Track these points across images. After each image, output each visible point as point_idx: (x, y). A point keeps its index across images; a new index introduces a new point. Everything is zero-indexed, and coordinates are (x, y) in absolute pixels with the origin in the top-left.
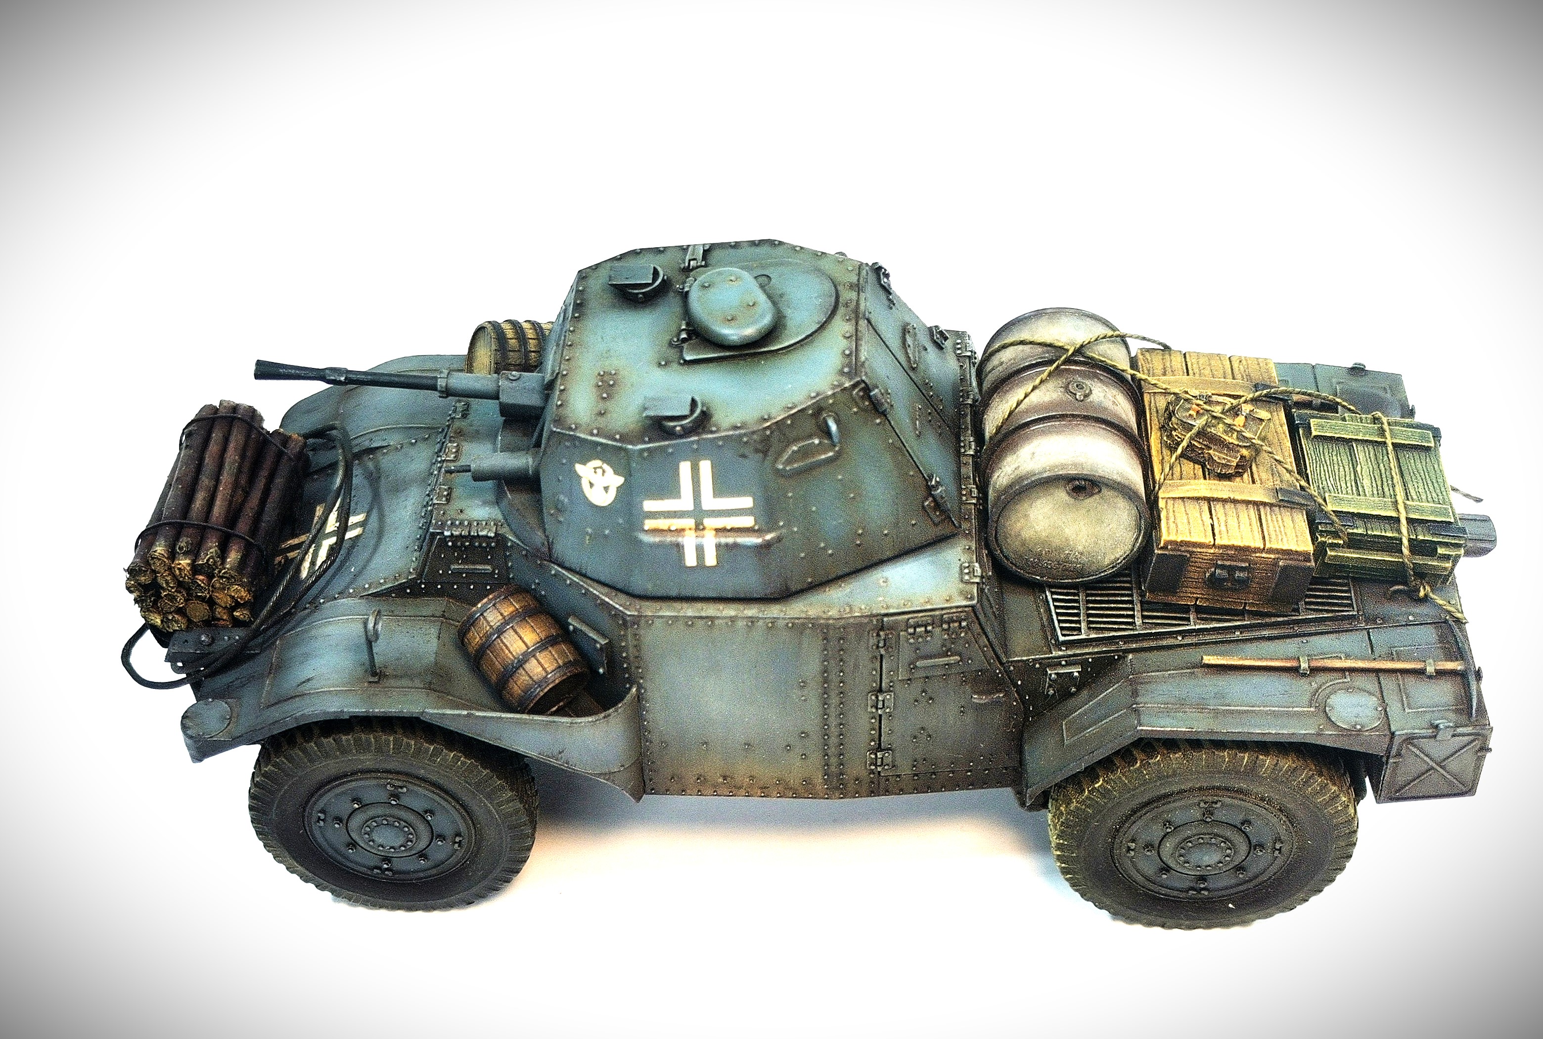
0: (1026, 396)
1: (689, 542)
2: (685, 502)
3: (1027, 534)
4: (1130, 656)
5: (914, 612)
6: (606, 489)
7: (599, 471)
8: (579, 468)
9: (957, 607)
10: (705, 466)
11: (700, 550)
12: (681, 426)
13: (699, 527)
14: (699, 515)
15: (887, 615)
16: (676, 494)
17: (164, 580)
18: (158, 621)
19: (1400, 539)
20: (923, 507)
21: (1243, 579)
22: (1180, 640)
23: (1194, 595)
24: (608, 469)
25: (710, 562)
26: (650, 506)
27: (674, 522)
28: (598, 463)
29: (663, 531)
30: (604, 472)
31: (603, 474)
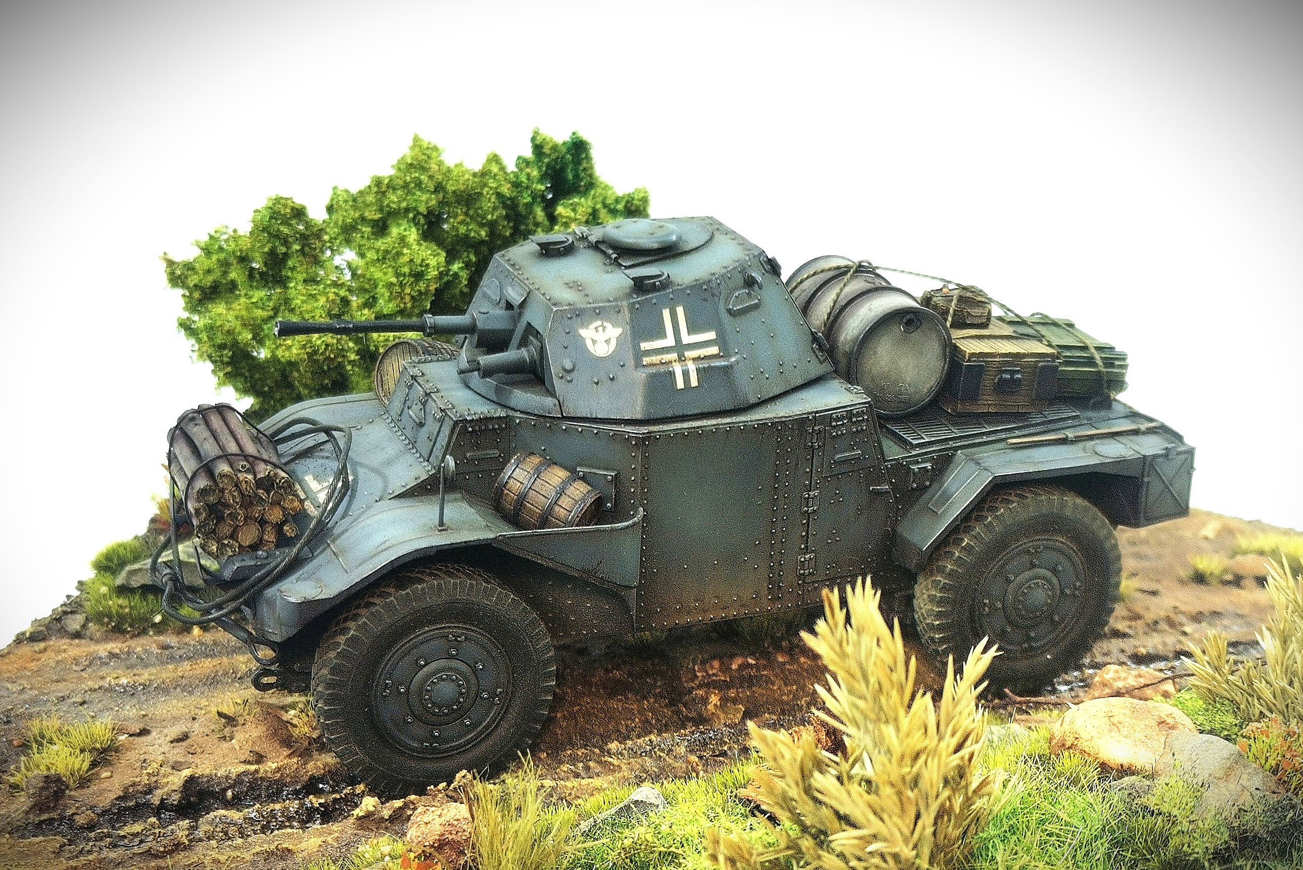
0: (841, 290)
1: (678, 369)
2: (670, 341)
3: (876, 370)
4: (959, 452)
5: (834, 409)
6: (608, 342)
7: (600, 329)
8: (583, 332)
9: (859, 404)
10: (680, 310)
11: (686, 374)
12: (659, 281)
13: (681, 359)
14: (680, 348)
15: (817, 412)
16: (662, 334)
17: (231, 496)
18: (214, 548)
19: (1093, 358)
20: (812, 348)
21: (1019, 380)
22: (985, 439)
23: (988, 403)
24: (608, 325)
25: (694, 383)
26: (645, 346)
27: (663, 356)
28: (599, 323)
29: (655, 365)
30: (604, 328)
31: (604, 330)
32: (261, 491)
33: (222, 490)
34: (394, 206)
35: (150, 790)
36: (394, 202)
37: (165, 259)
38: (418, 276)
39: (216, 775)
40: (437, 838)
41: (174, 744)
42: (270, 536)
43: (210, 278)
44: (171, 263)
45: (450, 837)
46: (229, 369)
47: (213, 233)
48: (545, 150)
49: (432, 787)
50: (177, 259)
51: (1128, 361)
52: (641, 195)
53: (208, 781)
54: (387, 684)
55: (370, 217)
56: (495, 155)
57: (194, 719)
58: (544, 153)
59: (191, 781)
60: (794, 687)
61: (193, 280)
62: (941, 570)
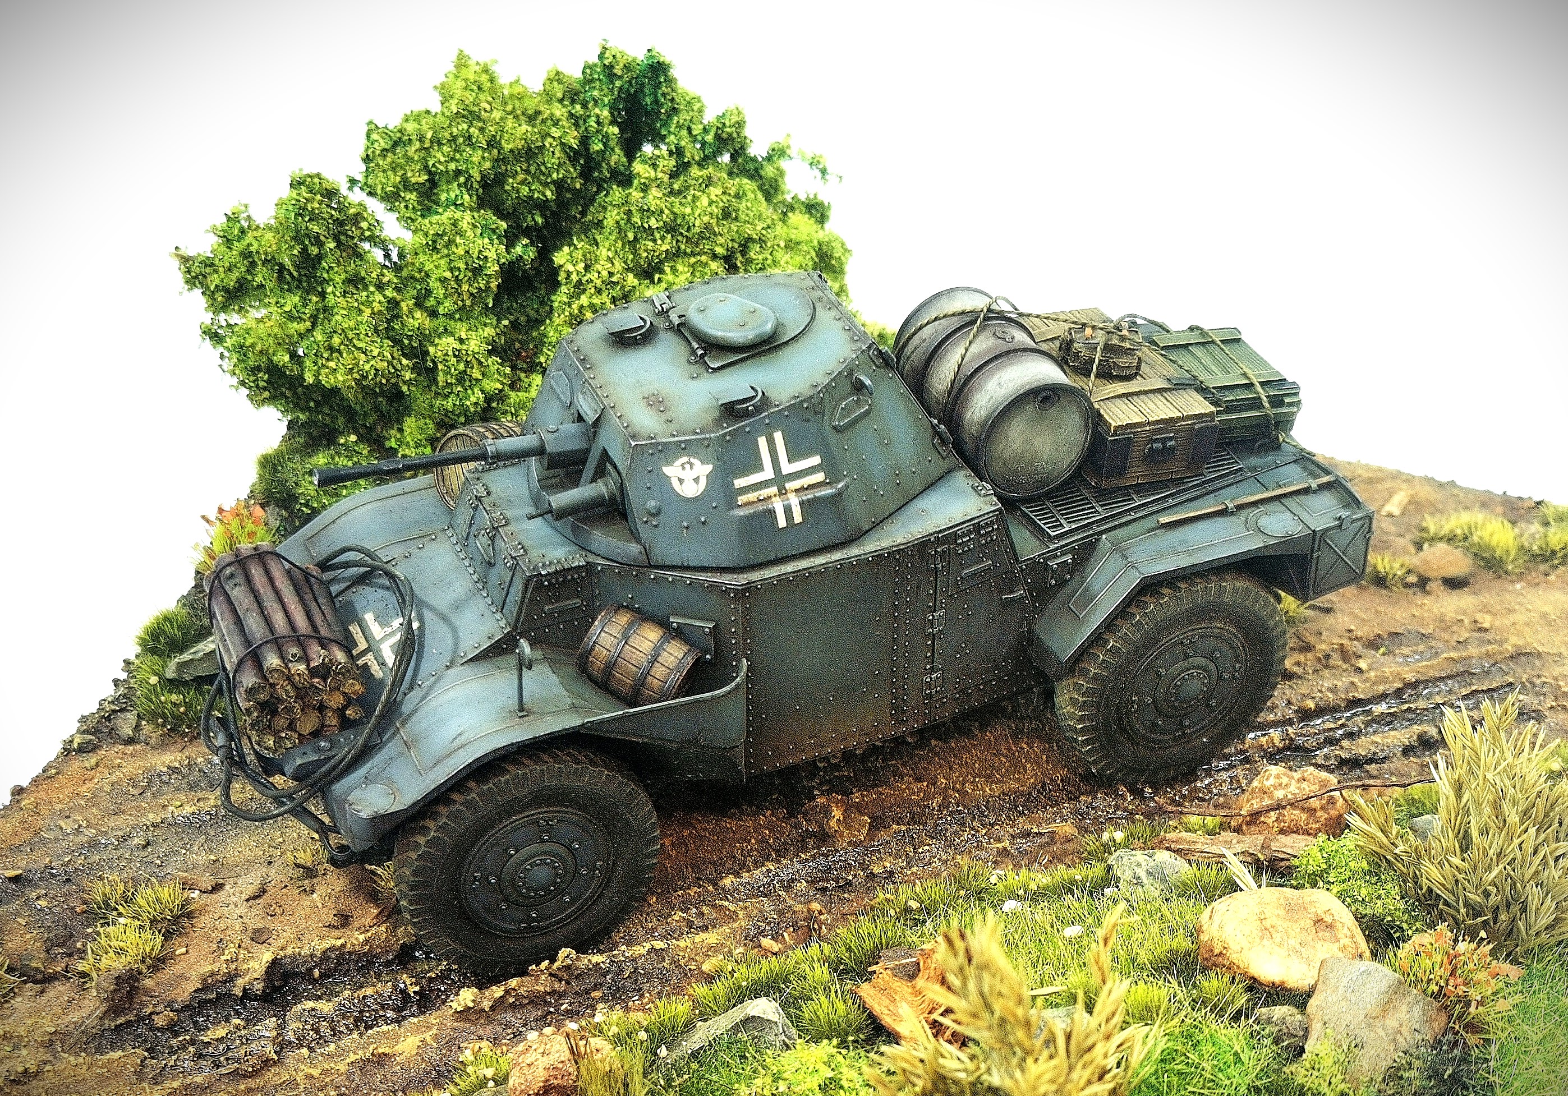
0: (967, 350)
1: (778, 505)
2: (768, 473)
3: (1007, 453)
4: (1104, 536)
5: (957, 525)
6: (696, 480)
7: (687, 466)
8: (667, 470)
9: (988, 513)
10: (778, 436)
11: (788, 511)
12: (753, 405)
13: (782, 492)
14: (780, 480)
15: (940, 532)
16: (759, 467)
17: (284, 691)
18: (271, 742)
19: (1260, 398)
20: (933, 444)
21: (1173, 449)
22: (1134, 515)
23: (1136, 475)
24: (695, 461)
25: (798, 518)
26: (739, 483)
27: (761, 492)
28: (685, 459)
29: (754, 502)
30: (691, 465)
31: (691, 468)
32: (317, 680)
33: (273, 686)
34: (441, 167)
35: (231, 977)
36: (440, 162)
37: (177, 255)
38: (477, 272)
39: (300, 954)
40: (542, 1084)
41: (251, 902)
42: (331, 720)
43: (235, 275)
44: (185, 260)
45: (556, 1082)
46: (266, 394)
47: (230, 213)
48: (615, 71)
49: (534, 966)
50: (191, 253)
51: (1302, 396)
52: (735, 119)
53: (292, 962)
54: (475, 877)
55: (413, 180)
56: (557, 73)
57: (270, 863)
58: (615, 74)
59: (273, 965)
60: (925, 784)
61: (214, 281)
62: (1084, 673)
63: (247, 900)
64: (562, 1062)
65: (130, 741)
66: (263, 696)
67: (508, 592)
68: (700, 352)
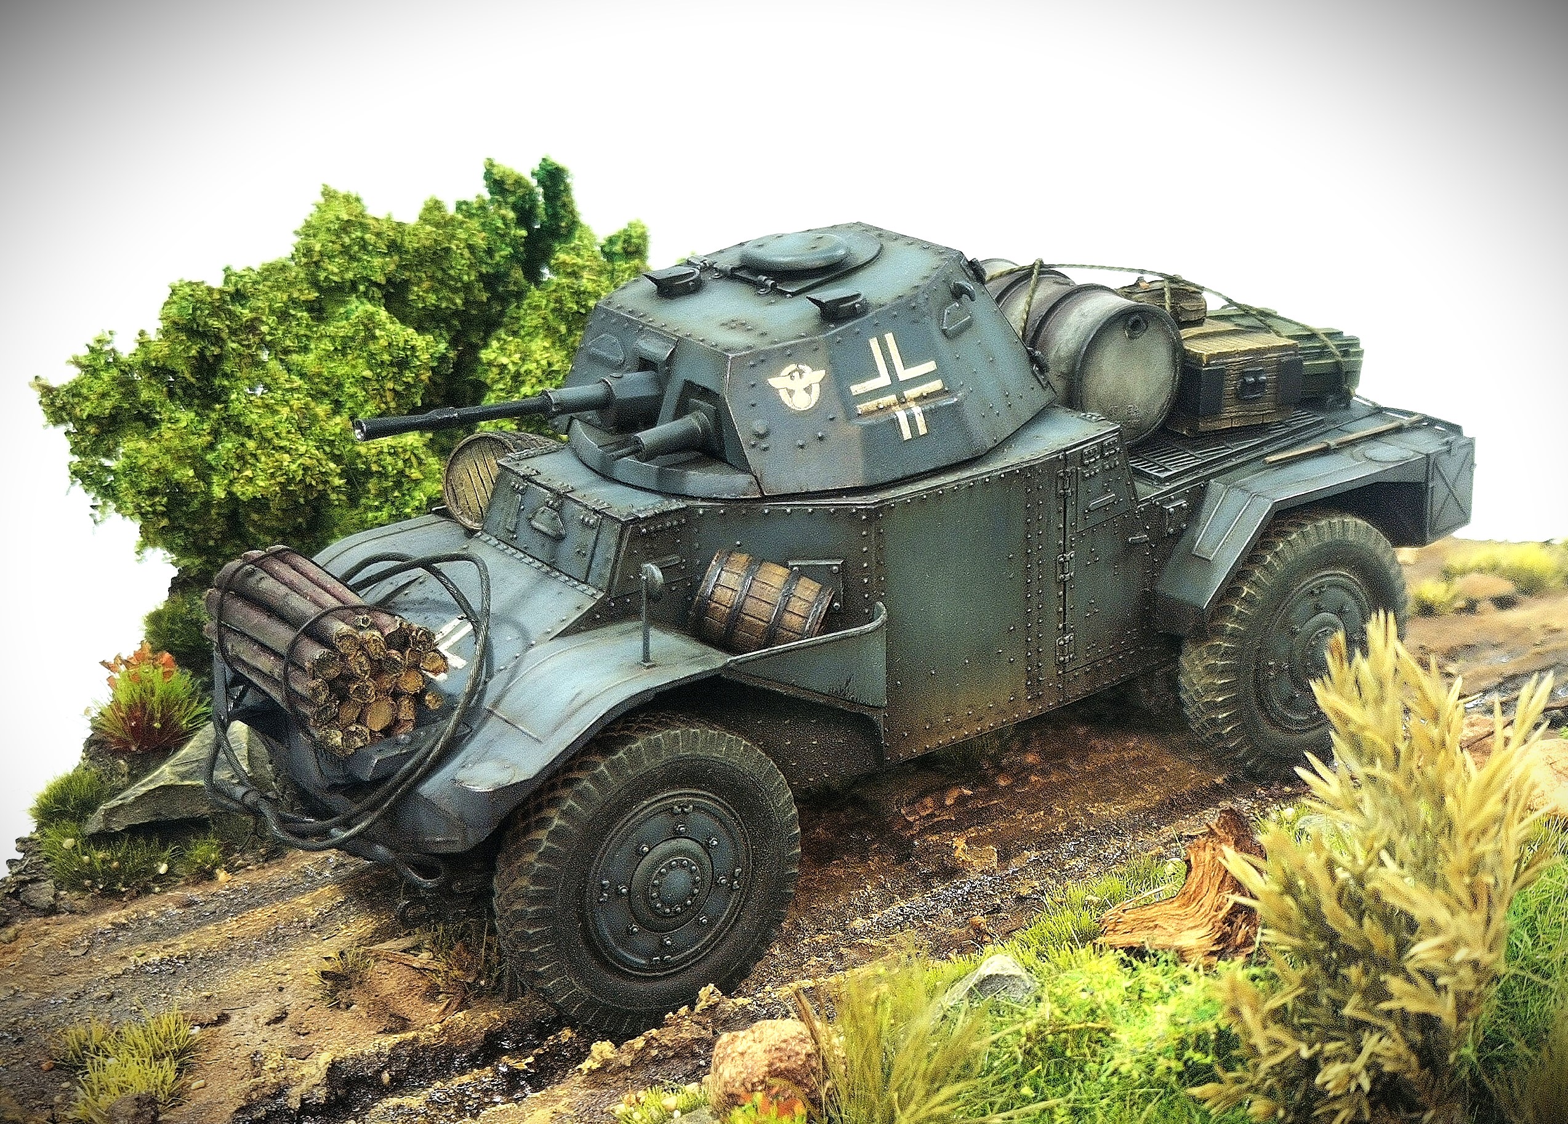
1: (902, 416)
2: (884, 379)
4: (1212, 480)
5: (1081, 443)
6: (808, 390)
7: (796, 374)
8: (774, 382)
9: (1108, 433)
10: (889, 338)
11: (911, 419)
12: (858, 303)
13: (902, 401)
14: (897, 386)
15: (1066, 450)
17: (358, 664)
18: (339, 739)
19: (1326, 346)
20: (1033, 372)
21: (1264, 382)
22: (1234, 461)
23: (1230, 416)
24: (806, 368)
25: (923, 430)
26: (857, 389)
27: (880, 400)
28: (793, 367)
29: (873, 412)
30: (801, 373)
31: (801, 376)
32: (394, 652)
33: (343, 657)
34: (336, 279)
35: (280, 1091)
36: (333, 274)
37: (39, 385)
38: (402, 364)
39: (362, 1054)
40: (766, 1069)
41: (272, 1026)
42: (407, 712)
43: (108, 404)
44: (47, 391)
45: (783, 1065)
46: (164, 522)
47: (92, 344)
48: (507, 187)
49: (671, 1014)
50: (55, 383)
51: (1362, 346)
52: (639, 231)
53: (355, 1065)
54: (603, 885)
55: (302, 298)
56: (437, 202)
57: (281, 989)
58: (506, 190)
59: (334, 1068)
60: (1042, 813)
61: (86, 409)
62: (1219, 632)
63: (268, 1024)
64: (785, 1041)
65: (52, 910)
66: (333, 672)
67: (592, 556)
68: (770, 283)
